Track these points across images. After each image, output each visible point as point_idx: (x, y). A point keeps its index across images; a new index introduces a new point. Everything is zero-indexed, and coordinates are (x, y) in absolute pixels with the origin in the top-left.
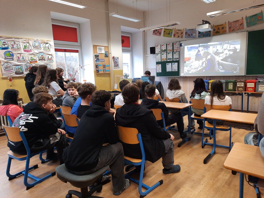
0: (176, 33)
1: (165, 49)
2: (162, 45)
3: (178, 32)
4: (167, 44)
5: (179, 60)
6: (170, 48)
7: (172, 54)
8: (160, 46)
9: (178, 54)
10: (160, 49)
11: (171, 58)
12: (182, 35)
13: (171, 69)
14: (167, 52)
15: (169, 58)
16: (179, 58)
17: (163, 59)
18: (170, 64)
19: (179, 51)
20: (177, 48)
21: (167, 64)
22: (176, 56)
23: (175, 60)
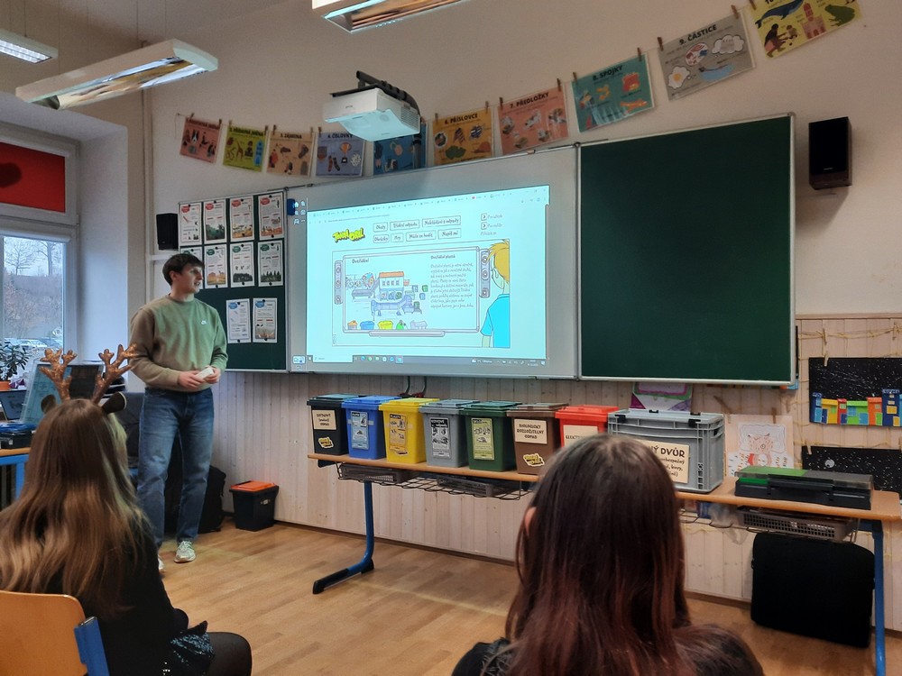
0: (278, 151)
1: (220, 227)
2: (210, 207)
3: (286, 144)
4: (228, 201)
5: (281, 283)
6: (242, 220)
7: (250, 254)
8: (199, 211)
9: (280, 254)
10: (199, 227)
11: (247, 275)
12: (304, 159)
13: (248, 332)
14: (229, 243)
15: (239, 272)
16: (281, 273)
17: (213, 275)
18: (245, 302)
19: (283, 239)
20: (275, 222)
21: (228, 302)
22: (269, 265)
23: (267, 284)
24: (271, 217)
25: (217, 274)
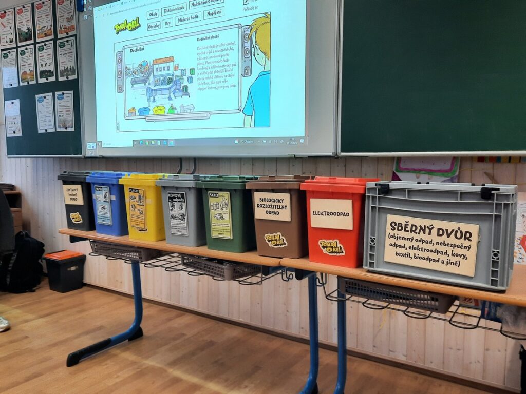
1: (28, 29)
2: (20, 12)
4: (33, 4)
5: (75, 77)
6: (43, 22)
7: (51, 51)
8: (12, 17)
9: (73, 50)
10: (13, 31)
11: (50, 71)
13: (52, 123)
14: (35, 43)
15: (44, 69)
16: (75, 68)
17: (25, 73)
18: (49, 96)
19: (75, 36)
20: (69, 20)
21: (37, 96)
22: (66, 61)
23: (64, 79)
24: (66, 16)
25: (28, 72)
